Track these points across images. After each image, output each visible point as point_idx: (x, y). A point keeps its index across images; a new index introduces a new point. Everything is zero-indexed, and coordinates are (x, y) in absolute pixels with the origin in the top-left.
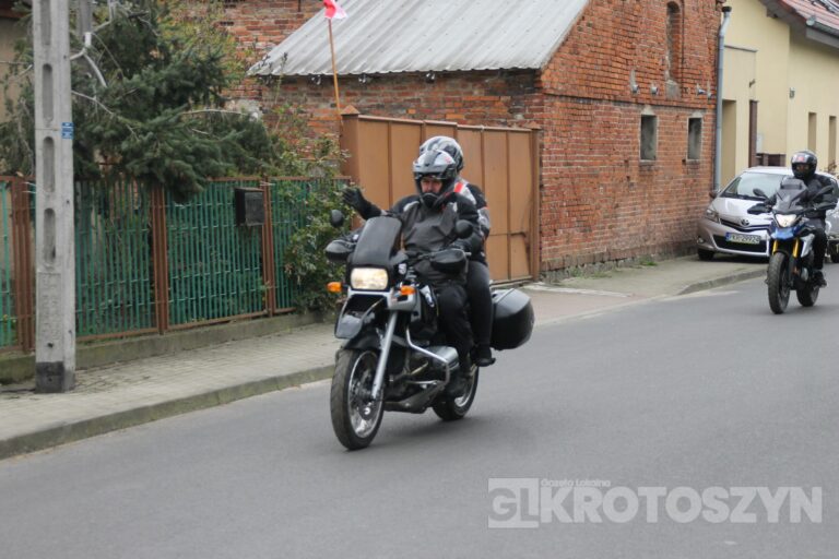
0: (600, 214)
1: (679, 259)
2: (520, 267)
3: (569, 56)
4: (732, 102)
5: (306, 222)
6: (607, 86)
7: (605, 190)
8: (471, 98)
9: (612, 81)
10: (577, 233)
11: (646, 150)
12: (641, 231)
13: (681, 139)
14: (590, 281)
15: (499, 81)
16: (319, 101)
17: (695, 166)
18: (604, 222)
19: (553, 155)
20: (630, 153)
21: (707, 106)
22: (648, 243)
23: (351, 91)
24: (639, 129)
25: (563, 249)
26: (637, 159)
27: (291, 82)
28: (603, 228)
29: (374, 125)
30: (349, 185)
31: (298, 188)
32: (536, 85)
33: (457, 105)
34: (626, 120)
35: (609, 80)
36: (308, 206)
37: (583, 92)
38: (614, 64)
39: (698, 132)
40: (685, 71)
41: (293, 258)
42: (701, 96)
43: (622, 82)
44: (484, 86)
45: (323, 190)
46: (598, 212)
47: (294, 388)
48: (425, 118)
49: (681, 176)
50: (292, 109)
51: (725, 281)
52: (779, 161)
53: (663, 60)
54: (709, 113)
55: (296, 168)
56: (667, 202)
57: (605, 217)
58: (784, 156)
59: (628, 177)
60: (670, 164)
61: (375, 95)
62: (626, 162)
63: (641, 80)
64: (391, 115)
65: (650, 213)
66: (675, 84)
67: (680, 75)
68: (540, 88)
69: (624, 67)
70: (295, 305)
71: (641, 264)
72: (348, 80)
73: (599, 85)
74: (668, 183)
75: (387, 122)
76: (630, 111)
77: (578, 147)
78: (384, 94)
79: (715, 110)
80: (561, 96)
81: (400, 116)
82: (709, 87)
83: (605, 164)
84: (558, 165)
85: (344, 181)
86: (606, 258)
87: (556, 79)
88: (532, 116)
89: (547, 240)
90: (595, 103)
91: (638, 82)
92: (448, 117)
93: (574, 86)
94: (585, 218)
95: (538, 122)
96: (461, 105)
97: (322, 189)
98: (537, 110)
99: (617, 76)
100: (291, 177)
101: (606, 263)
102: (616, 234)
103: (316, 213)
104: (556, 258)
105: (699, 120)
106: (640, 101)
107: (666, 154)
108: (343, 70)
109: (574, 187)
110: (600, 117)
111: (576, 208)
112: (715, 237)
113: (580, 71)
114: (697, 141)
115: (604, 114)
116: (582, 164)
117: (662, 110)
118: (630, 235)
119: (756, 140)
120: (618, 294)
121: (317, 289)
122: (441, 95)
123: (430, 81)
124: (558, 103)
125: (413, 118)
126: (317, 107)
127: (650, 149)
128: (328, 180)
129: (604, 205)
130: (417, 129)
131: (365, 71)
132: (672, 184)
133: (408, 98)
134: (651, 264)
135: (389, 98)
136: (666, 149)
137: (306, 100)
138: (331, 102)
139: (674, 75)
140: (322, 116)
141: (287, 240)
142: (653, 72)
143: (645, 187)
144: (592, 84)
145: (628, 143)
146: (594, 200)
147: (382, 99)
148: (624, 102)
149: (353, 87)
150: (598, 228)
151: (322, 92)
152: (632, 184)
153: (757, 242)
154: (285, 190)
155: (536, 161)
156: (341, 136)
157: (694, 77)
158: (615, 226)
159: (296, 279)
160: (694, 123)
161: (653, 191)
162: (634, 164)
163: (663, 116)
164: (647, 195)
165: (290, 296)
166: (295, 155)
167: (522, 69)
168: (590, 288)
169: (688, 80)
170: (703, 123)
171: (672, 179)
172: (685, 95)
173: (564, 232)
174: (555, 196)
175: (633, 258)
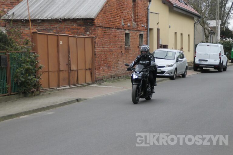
2: (89, 79)
3: (103, 15)
4: (153, 29)
5: (21, 65)
6: (115, 24)
7: (115, 56)
8: (73, 27)
10: (106, 69)
13: (137, 40)
14: (110, 83)
15: (82, 22)
16: (25, 27)
18: (114, 65)
19: (98, 45)
20: (122, 44)
21: (145, 30)
23: (35, 25)
24: (125, 37)
25: (102, 73)
26: (124, 46)
27: (16, 21)
28: (114, 67)
29: (43, 35)
30: (35, 54)
31: (18, 55)
33: (69, 29)
34: (121, 34)
35: (115, 22)
36: (21, 60)
37: (108, 26)
38: (117, 17)
39: (142, 38)
40: (138, 19)
41: (17, 76)
42: (143, 27)
43: (119, 23)
44: (77, 23)
45: (26, 56)
46: (113, 62)
47: (17, 118)
48: (59, 33)
49: (138, 51)
50: (16, 30)
52: (166, 47)
53: (132, 16)
54: (145, 32)
55: (18, 49)
57: (115, 64)
58: (168, 45)
60: (134, 48)
61: (43, 26)
62: (121, 47)
63: (125, 22)
64: (48, 32)
65: (128, 62)
66: (135, 23)
68: (94, 24)
69: (120, 18)
70: (18, 92)
71: (126, 78)
72: (34, 21)
73: (112, 23)
74: (133, 53)
75: (47, 34)
76: (122, 31)
77: (106, 42)
78: (46, 26)
79: (147, 31)
80: (101, 27)
81: (51, 32)
82: (145, 24)
83: (114, 48)
84: (100, 48)
85: (33, 53)
86: (115, 76)
87: (99, 22)
88: (92, 33)
89: (97, 71)
90: (111, 29)
92: (66, 33)
93: (105, 24)
94: (108, 64)
95: (94, 35)
96: (70, 29)
98: (93, 31)
99: (118, 21)
100: (16, 52)
101: (115, 78)
102: (118, 69)
103: (24, 63)
104: (100, 76)
105: (142, 34)
106: (125, 28)
107: (133, 45)
108: (32, 18)
109: (105, 54)
110: (113, 33)
111: (106, 61)
113: (106, 19)
114: (142, 41)
115: (114, 32)
116: (107, 48)
117: (131, 31)
118: (122, 69)
119: (159, 41)
120: (119, 87)
121: (25, 86)
122: (64, 26)
123: (60, 22)
124: (100, 29)
125: (55, 33)
126: (24, 29)
127: (128, 43)
128: (28, 52)
129: (114, 60)
130: (56, 36)
131: (39, 18)
132: (135, 54)
133: (53, 27)
134: (129, 78)
135: (47, 27)
136: (133, 43)
137: (20, 27)
138: (29, 28)
139: (135, 21)
140: (26, 32)
141: (15, 71)
142: (129, 20)
143: (127, 55)
144: (110, 23)
145: (121, 41)
146: (111, 59)
147: (45, 27)
148: (120, 29)
149: (36, 23)
150: (113, 67)
151: (26, 25)
152: (123, 54)
153: (160, 71)
154: (14, 55)
155: (93, 47)
156: (32, 39)
157: (141, 21)
158: (118, 67)
159: (18, 83)
160: (141, 35)
161: (129, 56)
162: (123, 48)
163: (132, 33)
164: (127, 57)
165: (16, 89)
166: (17, 44)
167: (89, 18)
168: (110, 85)
169: (139, 22)
170: (144, 35)
171: (135, 52)
172: (138, 27)
173: (102, 68)
174: (99, 57)
175: (123, 76)
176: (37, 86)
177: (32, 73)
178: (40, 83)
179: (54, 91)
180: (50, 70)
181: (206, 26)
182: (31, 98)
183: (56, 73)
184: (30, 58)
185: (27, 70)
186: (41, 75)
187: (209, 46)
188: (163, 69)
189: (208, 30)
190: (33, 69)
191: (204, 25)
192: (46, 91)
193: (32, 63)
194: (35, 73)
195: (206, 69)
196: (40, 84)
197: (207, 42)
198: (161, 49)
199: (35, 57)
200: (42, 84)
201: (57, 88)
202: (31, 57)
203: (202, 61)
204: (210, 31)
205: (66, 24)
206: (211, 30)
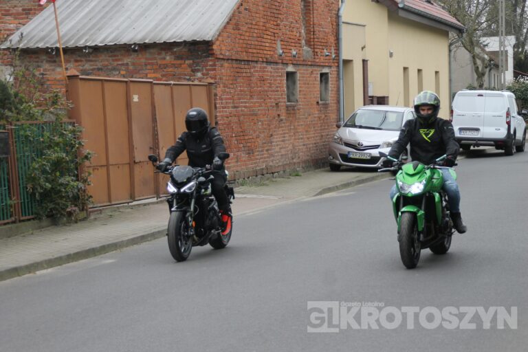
0: (260, 141)
1: (317, 171)
3: (233, 32)
4: (351, 61)
5: (42, 154)
7: (262, 125)
8: (164, 62)
9: (264, 48)
10: (244, 156)
11: (290, 96)
12: (289, 152)
13: (315, 87)
14: (253, 188)
15: (184, 50)
16: (55, 65)
17: (326, 106)
18: (263, 147)
19: (224, 101)
20: (279, 98)
21: (333, 64)
22: (294, 161)
23: (79, 59)
24: (285, 81)
25: (234, 166)
26: (285, 102)
27: (33, 52)
28: (262, 151)
29: (92, 82)
30: (74, 126)
31: (35, 129)
32: (210, 52)
33: (155, 67)
34: (276, 76)
35: (262, 48)
36: (43, 142)
37: (244, 56)
38: (265, 36)
39: (327, 82)
40: (316, 40)
41: (34, 179)
42: (327, 58)
43: (271, 49)
44: (173, 53)
46: (258, 139)
48: (132, 77)
49: (316, 113)
51: (347, 185)
52: (384, 101)
53: (300, 33)
54: (334, 69)
55: (34, 115)
56: (307, 131)
57: (263, 144)
58: (388, 97)
59: (279, 115)
60: (308, 105)
62: (276, 104)
63: (284, 47)
64: (108, 75)
65: (295, 139)
66: (309, 49)
67: (312, 43)
68: (213, 54)
69: (273, 38)
70: (36, 214)
71: (290, 175)
72: (73, 52)
73: (255, 51)
74: (306, 118)
75: (101, 80)
76: (278, 69)
77: (242, 95)
79: (338, 66)
80: (228, 59)
81: (115, 76)
82: (333, 51)
83: (262, 106)
84: (228, 107)
85: (70, 123)
86: (265, 172)
87: (224, 48)
88: (207, 74)
90: (253, 64)
91: (282, 49)
92: (148, 76)
93: (237, 52)
94: (249, 144)
95: (212, 78)
96: (157, 67)
97: (53, 130)
98: (211, 70)
99: (267, 45)
100: (30, 122)
101: (265, 176)
102: (272, 155)
103: (49, 147)
105: (327, 74)
106: (285, 62)
107: (305, 98)
109: (240, 123)
110: (257, 74)
111: (242, 138)
112: (341, 155)
113: (241, 41)
114: (326, 89)
115: (260, 71)
116: (245, 107)
117: (301, 67)
118: (282, 155)
119: (367, 88)
120: (272, 197)
121: (51, 201)
122: (143, 61)
123: (134, 51)
124: (226, 64)
125: (124, 77)
126: (53, 70)
127: (293, 94)
128: (58, 123)
129: (262, 135)
130: (125, 84)
131: (88, 44)
132: (310, 119)
133: (120, 63)
134: (297, 175)
139: (308, 43)
140: (58, 77)
141: (29, 167)
142: (293, 41)
143: (291, 122)
144: (250, 50)
145: (277, 91)
146: (255, 132)
147: (101, 64)
148: (274, 62)
149: (80, 56)
150: (258, 151)
151: (57, 60)
152: (282, 120)
153: (369, 158)
154: (26, 131)
155: (212, 106)
156: (67, 91)
157: (322, 44)
158: (270, 150)
159: (35, 194)
160: (324, 76)
161: (296, 124)
162: (283, 106)
163: (302, 72)
164: (292, 127)
165: (32, 207)
166: (33, 105)
167: (199, 41)
168: (253, 193)
169: (318, 47)
170: (330, 76)
171: (310, 115)
172: (316, 57)
173: (234, 155)
174: (227, 130)
175: (284, 171)
176: (79, 200)
177: (69, 170)
178: (87, 192)
179: (121, 210)
180: (110, 163)
181: (477, 50)
182: (68, 228)
183: (126, 169)
184: (62, 135)
185: (57, 165)
186: (90, 174)
187: (482, 96)
188: (375, 152)
189: (483, 60)
190: (70, 160)
191: (474, 48)
192: (103, 211)
193: (69, 147)
194: (77, 169)
195: (476, 148)
196: (89, 194)
197: (481, 87)
198: (372, 105)
199: (73, 132)
200: (93, 195)
201: (128, 203)
202: (65, 132)
203: (468, 132)
204: (486, 62)
205: (148, 55)
206: (490, 60)
